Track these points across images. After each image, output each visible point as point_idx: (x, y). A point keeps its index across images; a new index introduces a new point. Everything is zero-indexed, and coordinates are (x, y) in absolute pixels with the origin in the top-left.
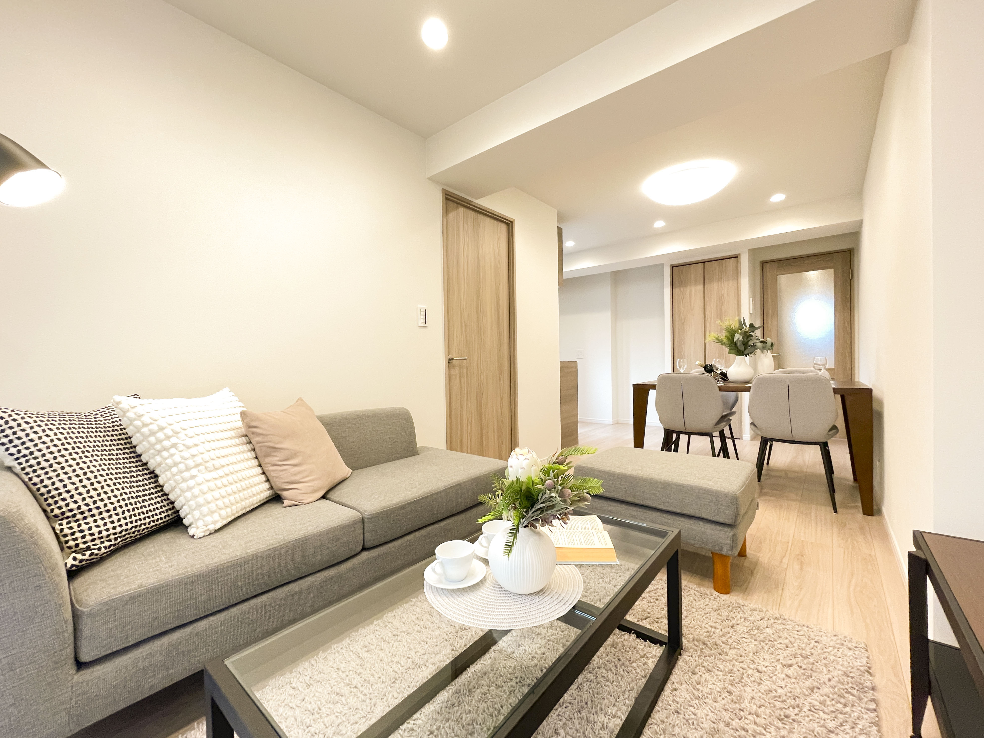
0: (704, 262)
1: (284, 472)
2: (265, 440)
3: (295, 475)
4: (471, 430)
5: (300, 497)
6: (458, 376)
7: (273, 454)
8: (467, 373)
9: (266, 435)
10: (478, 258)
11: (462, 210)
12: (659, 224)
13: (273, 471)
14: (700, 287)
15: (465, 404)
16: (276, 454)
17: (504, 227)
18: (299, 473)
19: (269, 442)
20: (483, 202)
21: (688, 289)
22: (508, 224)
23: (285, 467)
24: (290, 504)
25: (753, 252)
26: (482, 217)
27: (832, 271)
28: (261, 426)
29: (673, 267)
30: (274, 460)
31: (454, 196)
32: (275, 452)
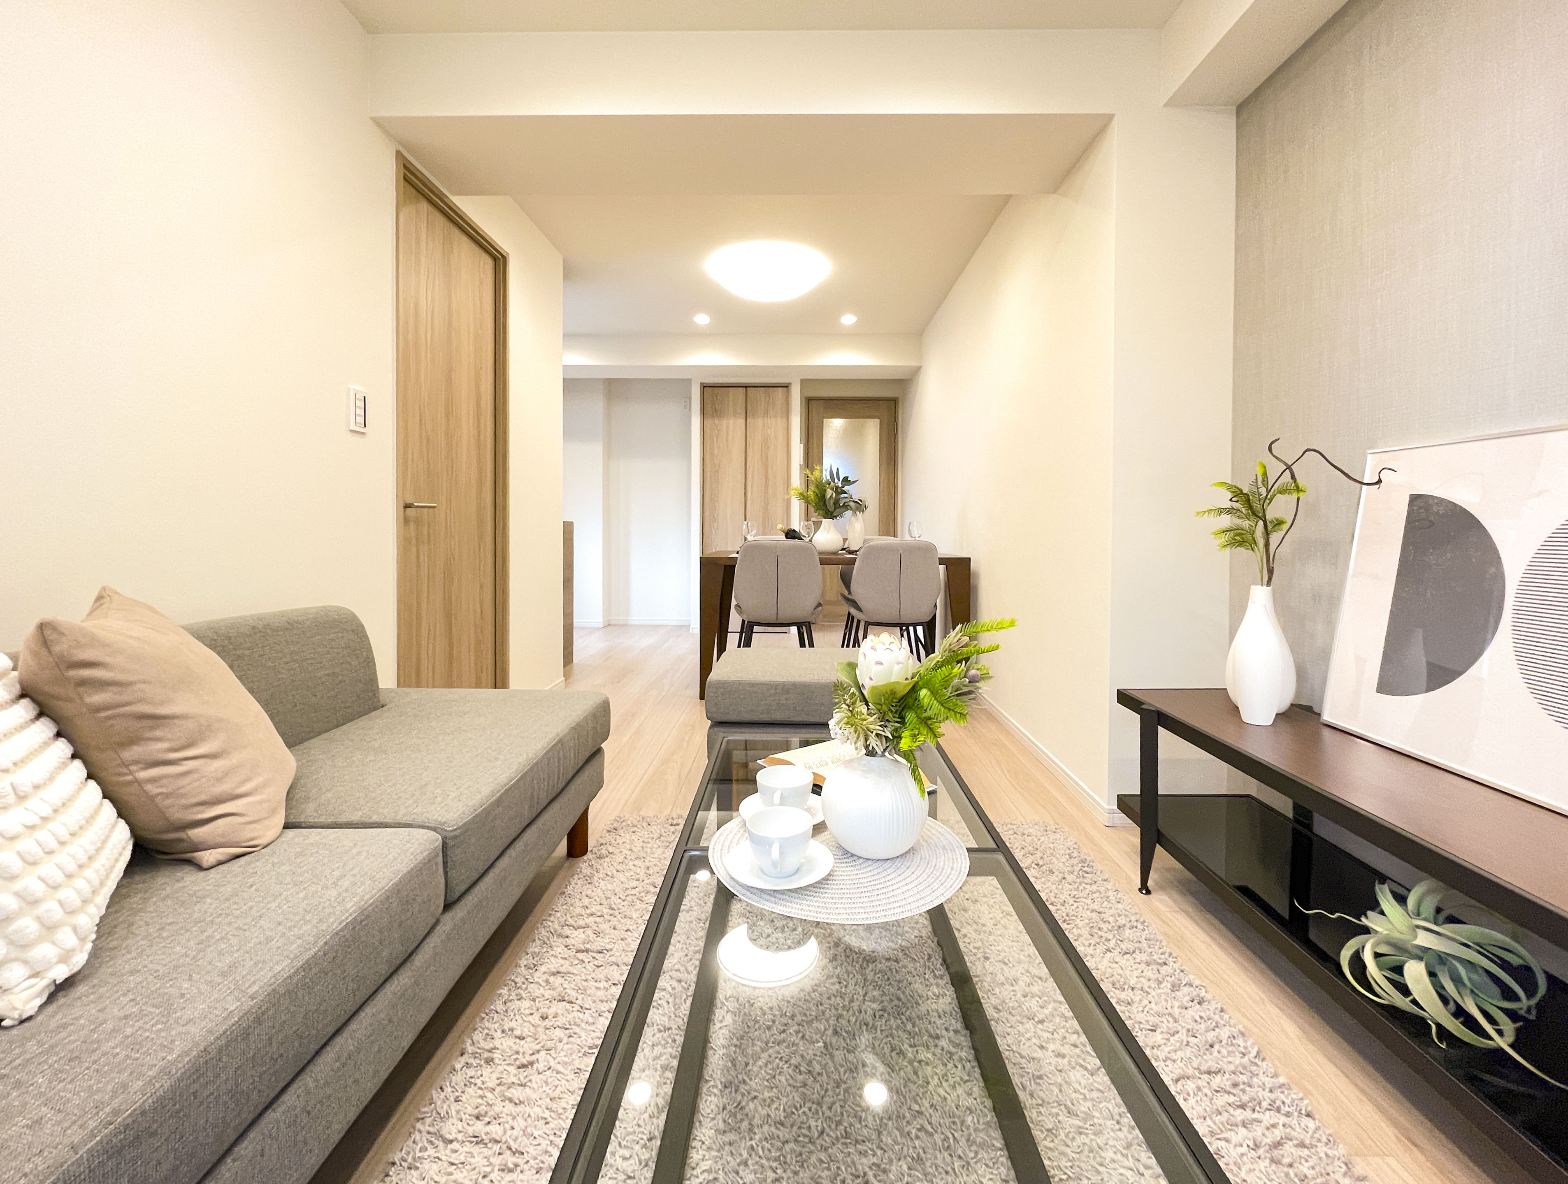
0: (746, 387)
1: (188, 779)
2: (125, 698)
3: (219, 780)
4: (434, 648)
5: (247, 833)
6: (414, 541)
7: (149, 734)
8: (429, 535)
9: (129, 684)
10: (450, 310)
11: (424, 206)
12: (702, 319)
13: (153, 780)
14: (741, 421)
15: (425, 600)
16: (158, 733)
17: (489, 262)
18: (226, 774)
19: (140, 701)
20: (465, 204)
21: (725, 422)
22: (495, 259)
23: (190, 765)
24: (221, 858)
25: (804, 382)
26: (456, 232)
27: (877, 421)
28: (108, 660)
29: (704, 387)
30: (156, 749)
31: (417, 174)
32: (152, 728)
